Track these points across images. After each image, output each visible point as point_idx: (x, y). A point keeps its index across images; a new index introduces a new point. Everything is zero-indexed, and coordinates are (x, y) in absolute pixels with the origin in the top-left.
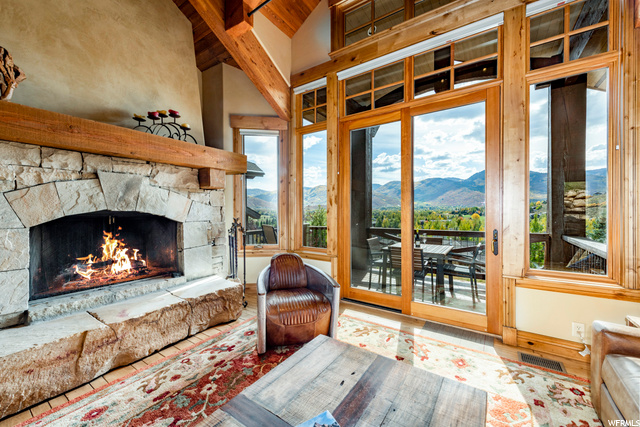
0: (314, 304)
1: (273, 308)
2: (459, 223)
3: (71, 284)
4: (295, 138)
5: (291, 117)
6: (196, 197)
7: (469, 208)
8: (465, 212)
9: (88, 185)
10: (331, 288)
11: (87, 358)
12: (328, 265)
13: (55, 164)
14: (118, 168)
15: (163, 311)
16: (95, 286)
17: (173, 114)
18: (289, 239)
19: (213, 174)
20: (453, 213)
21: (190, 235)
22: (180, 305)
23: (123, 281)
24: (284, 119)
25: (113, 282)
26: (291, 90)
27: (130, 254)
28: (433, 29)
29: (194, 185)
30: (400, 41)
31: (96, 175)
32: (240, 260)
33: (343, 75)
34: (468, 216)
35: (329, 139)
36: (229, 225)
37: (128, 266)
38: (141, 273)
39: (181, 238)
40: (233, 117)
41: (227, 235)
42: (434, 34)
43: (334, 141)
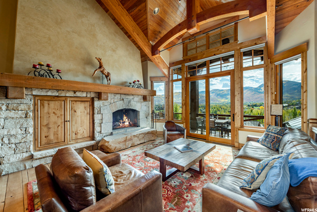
0: (179, 134)
1: (168, 135)
2: (252, 111)
3: (118, 127)
4: (171, 83)
5: (169, 77)
6: (143, 104)
7: (258, 103)
8: (256, 106)
9: (122, 102)
10: (184, 131)
11: (127, 143)
12: (182, 125)
13: (116, 98)
14: (127, 97)
15: (140, 134)
16: (122, 128)
17: (138, 81)
18: (169, 117)
19: (147, 97)
20: (249, 106)
21: (142, 115)
22: (143, 133)
23: (127, 127)
24: (167, 77)
25: (125, 127)
26: (169, 68)
27: (128, 120)
28: (215, 53)
29: (142, 100)
30: (204, 56)
31: (123, 99)
32: (155, 123)
33: (187, 64)
34: (258, 107)
35: (182, 85)
36: (150, 113)
37: (128, 123)
38: (130, 126)
39: (139, 116)
40: (151, 77)
41: (150, 115)
42: (215, 55)
43: (184, 85)
